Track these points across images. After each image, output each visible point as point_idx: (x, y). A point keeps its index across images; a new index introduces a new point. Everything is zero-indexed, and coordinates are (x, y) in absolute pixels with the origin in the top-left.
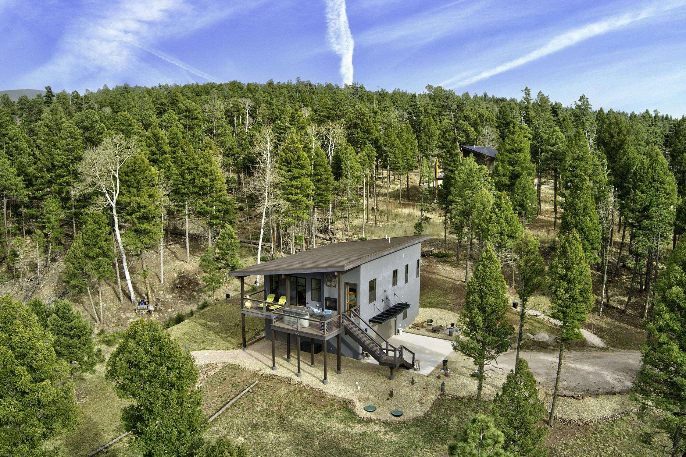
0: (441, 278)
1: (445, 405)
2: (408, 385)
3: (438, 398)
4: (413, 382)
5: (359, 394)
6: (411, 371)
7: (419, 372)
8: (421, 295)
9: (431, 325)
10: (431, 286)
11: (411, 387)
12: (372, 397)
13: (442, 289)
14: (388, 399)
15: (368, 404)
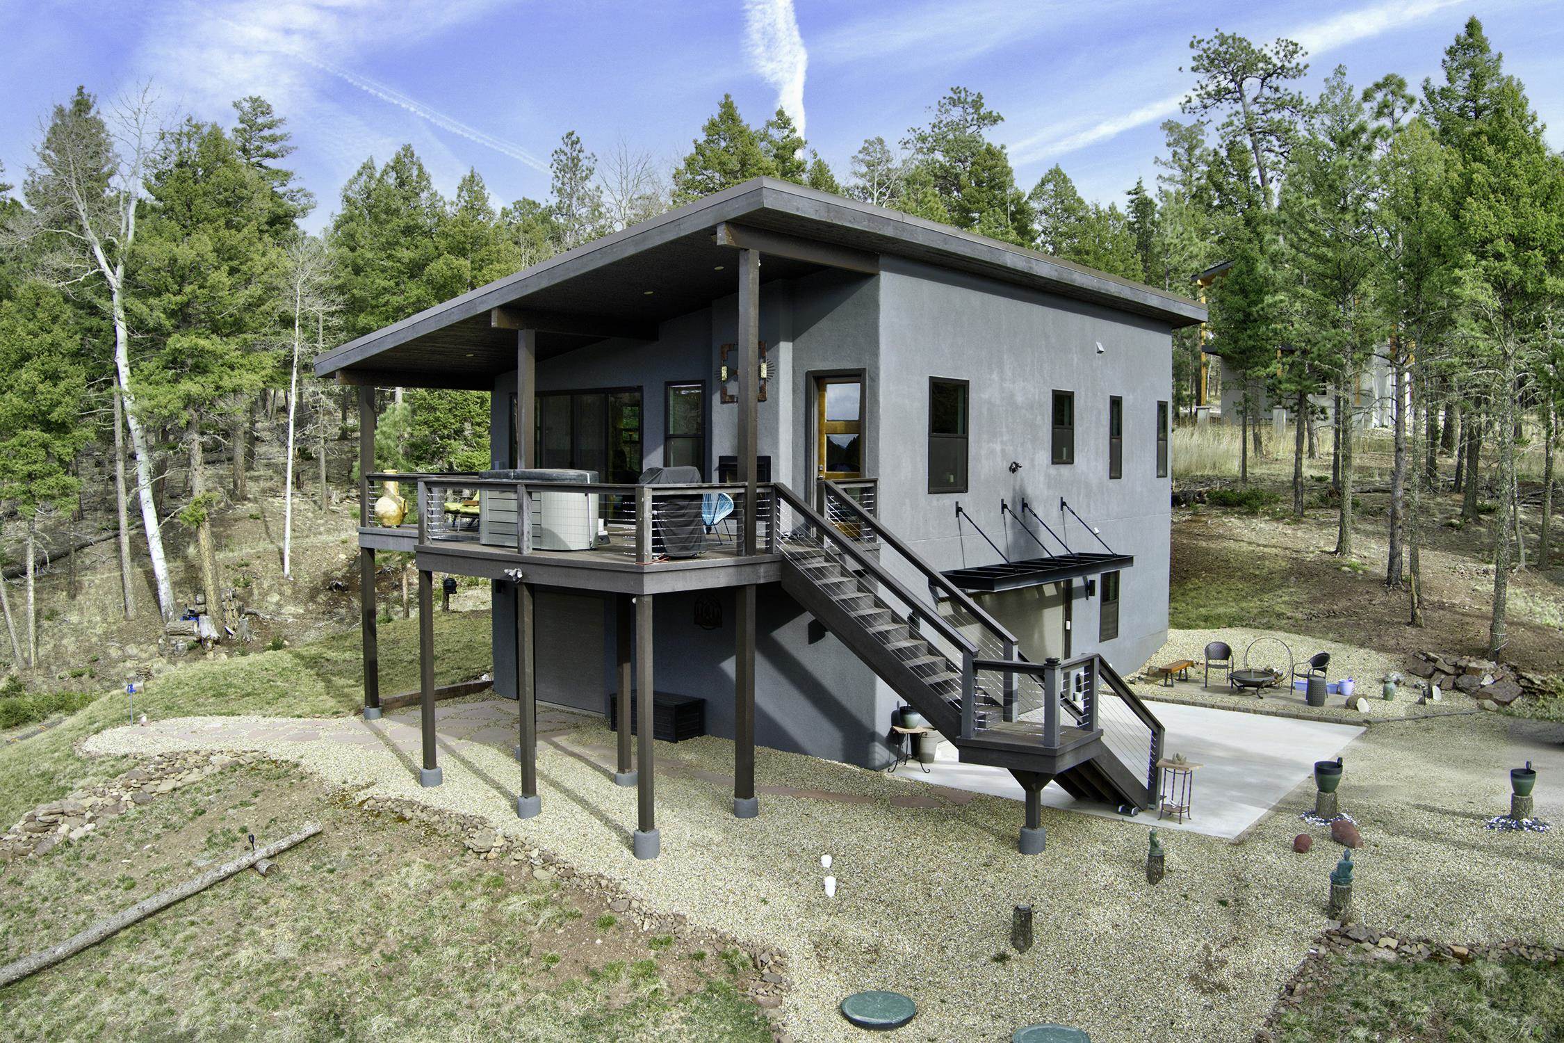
0: (1245, 547)
1: (1370, 1001)
2: (1122, 885)
3: (1317, 959)
4: (1155, 869)
5: (822, 922)
6: (1144, 820)
7: (1185, 826)
8: (1172, 598)
9: (1226, 667)
10: (1209, 570)
11: (1142, 892)
12: (906, 946)
13: (1249, 578)
14: (1002, 958)
15: (870, 982)
